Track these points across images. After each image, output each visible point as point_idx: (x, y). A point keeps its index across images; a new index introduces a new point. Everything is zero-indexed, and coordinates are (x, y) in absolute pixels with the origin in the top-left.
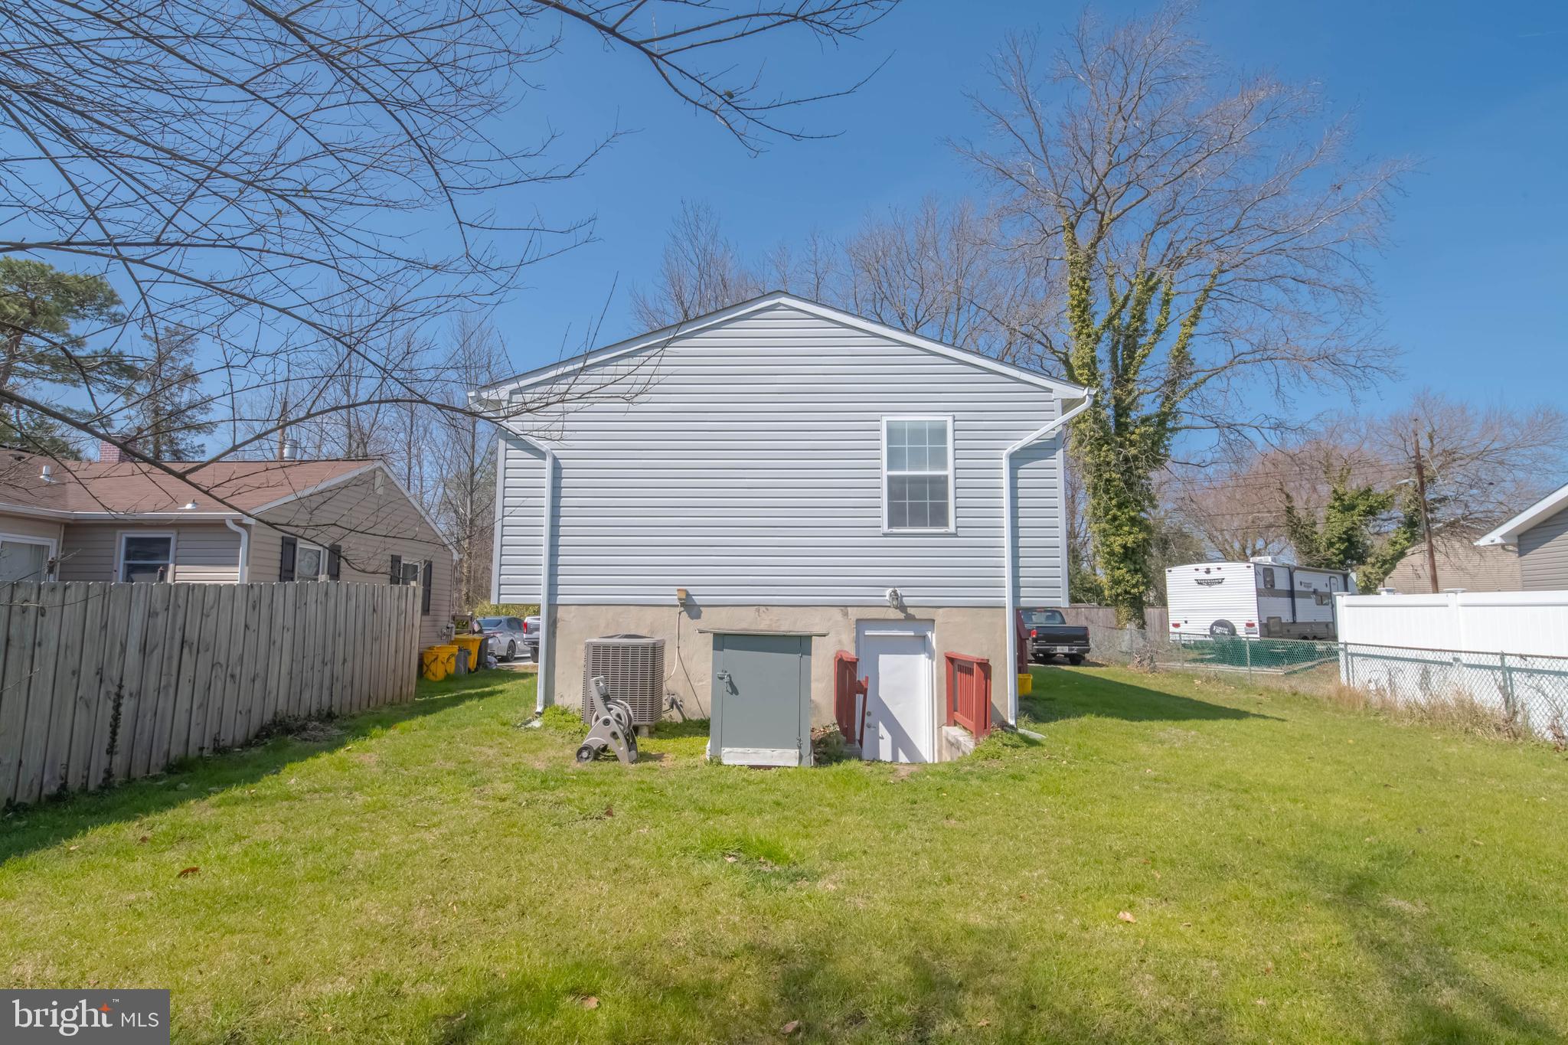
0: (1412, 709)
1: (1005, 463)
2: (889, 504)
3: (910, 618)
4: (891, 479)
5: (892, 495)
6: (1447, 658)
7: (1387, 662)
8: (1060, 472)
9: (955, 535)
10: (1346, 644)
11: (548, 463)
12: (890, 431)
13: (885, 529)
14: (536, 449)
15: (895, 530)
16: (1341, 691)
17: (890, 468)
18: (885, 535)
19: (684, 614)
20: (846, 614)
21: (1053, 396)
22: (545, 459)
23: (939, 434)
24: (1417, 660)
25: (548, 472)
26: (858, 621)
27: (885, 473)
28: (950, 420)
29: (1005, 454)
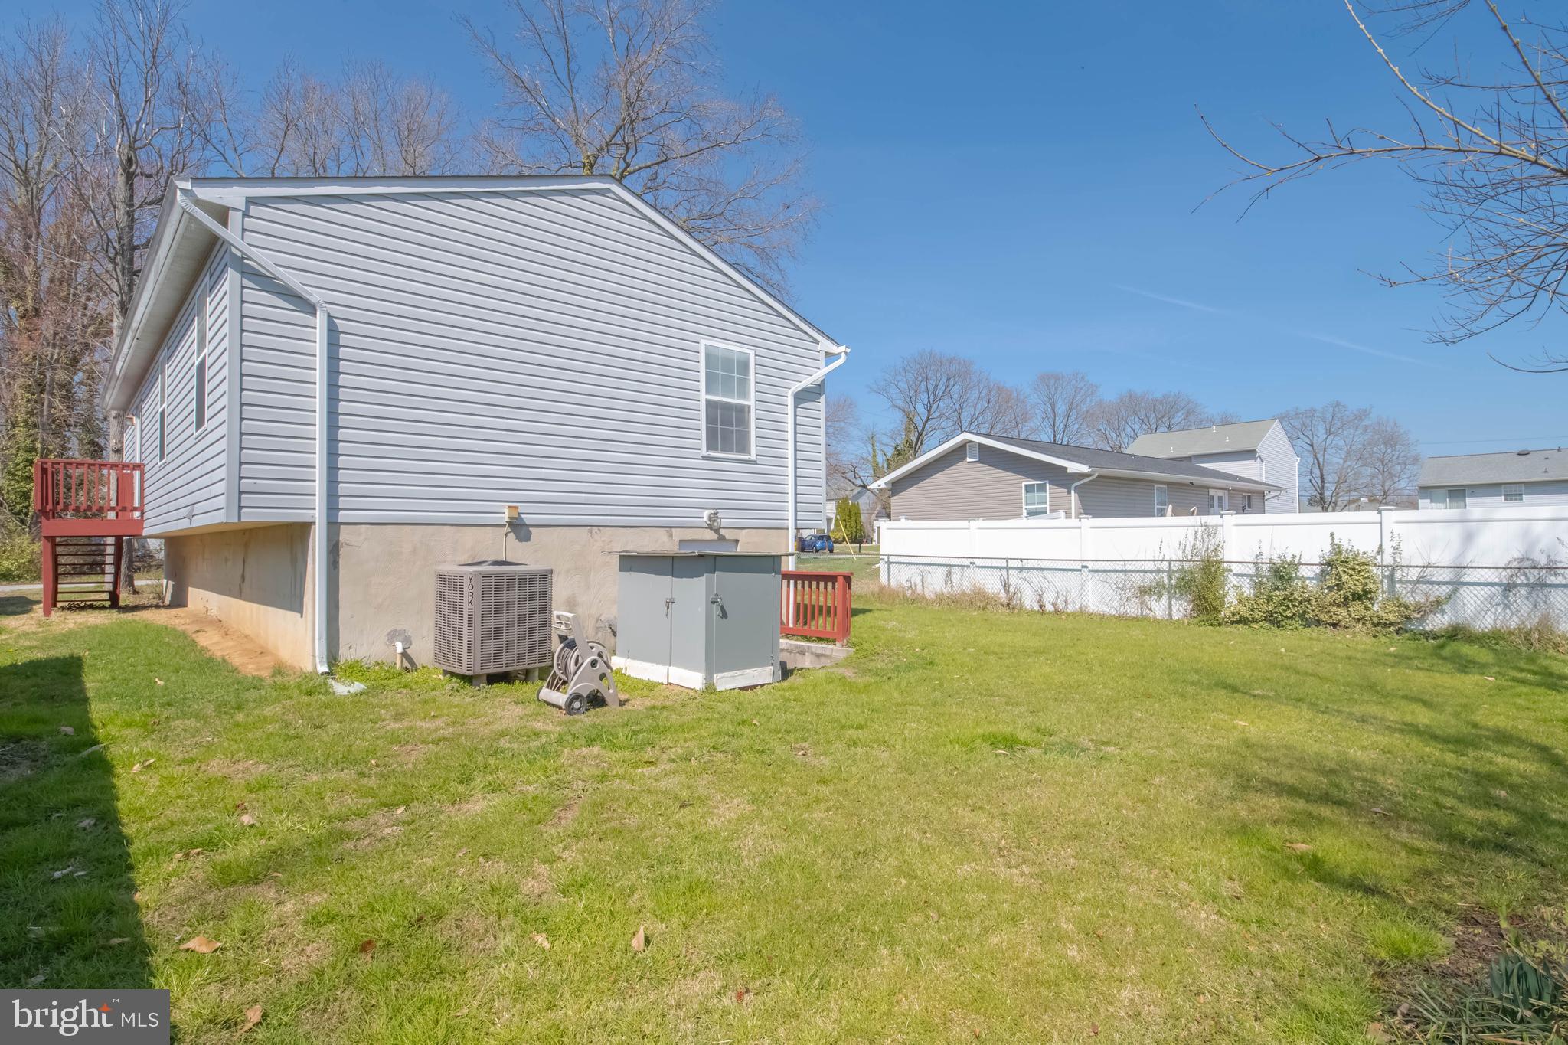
0: (940, 598)
1: (790, 401)
2: (707, 428)
3: (722, 538)
4: (709, 403)
5: (710, 420)
6: (967, 562)
7: (921, 567)
8: (822, 415)
9: (754, 462)
10: (889, 556)
11: (320, 320)
12: (707, 355)
13: (704, 452)
14: (300, 297)
15: (713, 454)
16: (882, 589)
17: (708, 392)
18: (704, 458)
19: (512, 536)
20: (671, 535)
21: (819, 348)
22: (314, 314)
23: (744, 367)
24: (944, 565)
25: (320, 334)
26: (681, 541)
27: (704, 396)
28: (752, 354)
29: (790, 393)
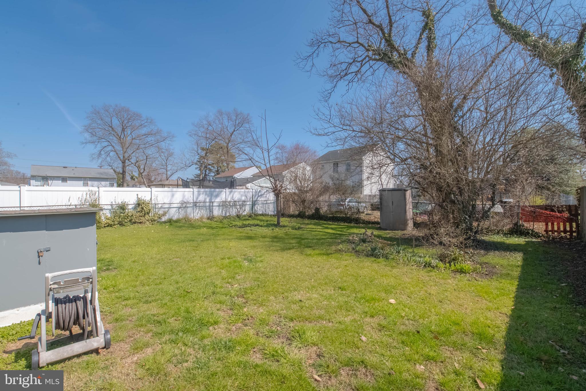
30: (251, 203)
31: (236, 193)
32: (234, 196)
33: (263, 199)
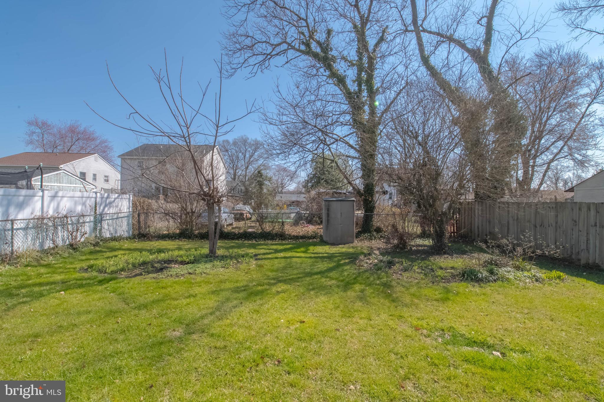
30: (92, 218)
31: (65, 199)
32: (62, 205)
33: (112, 211)
